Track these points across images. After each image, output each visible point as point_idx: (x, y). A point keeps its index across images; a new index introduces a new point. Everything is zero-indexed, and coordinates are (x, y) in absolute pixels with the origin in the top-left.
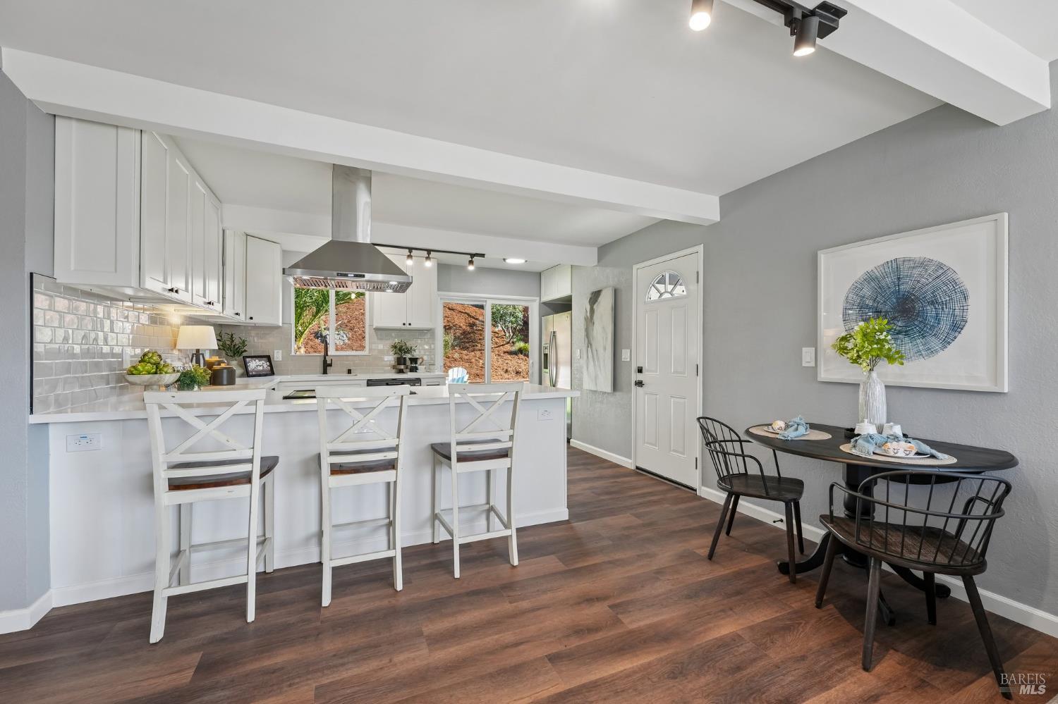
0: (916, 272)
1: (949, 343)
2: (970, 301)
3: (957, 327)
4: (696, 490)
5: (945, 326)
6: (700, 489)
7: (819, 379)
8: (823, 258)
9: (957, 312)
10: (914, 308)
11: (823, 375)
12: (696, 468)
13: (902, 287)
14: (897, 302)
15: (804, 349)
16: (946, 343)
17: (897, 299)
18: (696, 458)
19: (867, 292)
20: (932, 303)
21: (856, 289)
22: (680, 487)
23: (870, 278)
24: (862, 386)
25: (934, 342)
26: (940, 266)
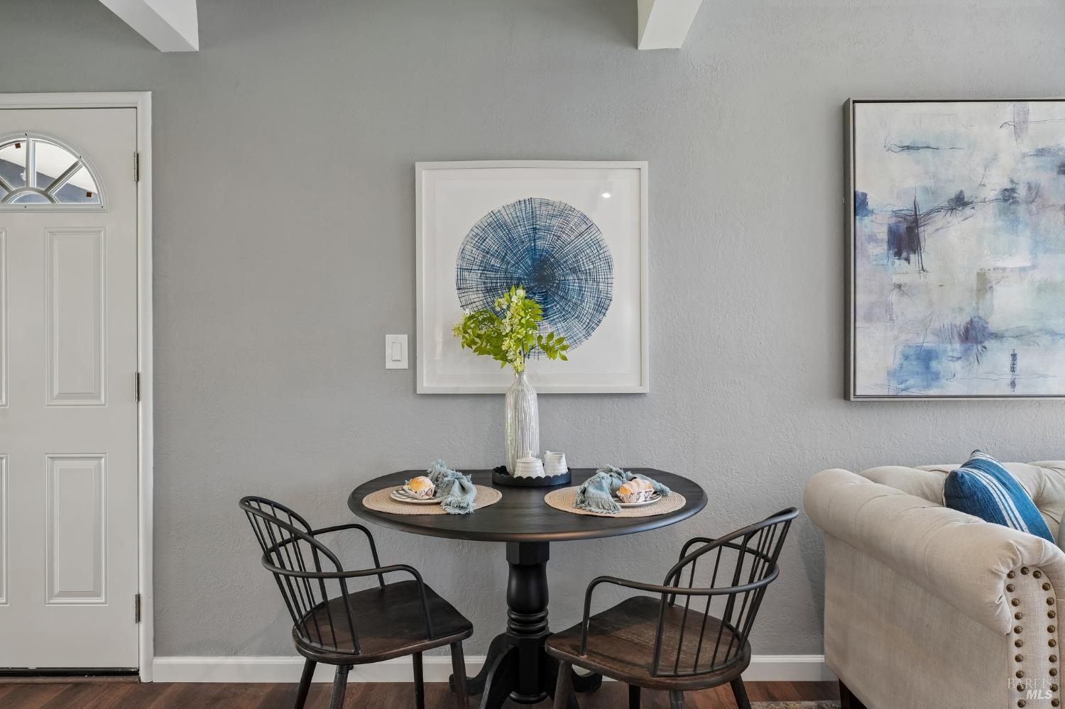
0: (555, 222)
1: (593, 329)
2: (614, 271)
3: (601, 307)
4: (136, 673)
5: (589, 304)
6: (149, 665)
7: (418, 392)
8: (426, 176)
9: (602, 286)
10: (554, 277)
11: (426, 384)
12: (138, 619)
13: (539, 243)
14: (533, 265)
15: (389, 338)
16: (589, 329)
17: (533, 260)
18: (138, 598)
19: (492, 244)
20: (574, 271)
21: (479, 238)
22: (86, 679)
23: (496, 224)
24: (510, 400)
25: (578, 328)
26: (584, 219)
